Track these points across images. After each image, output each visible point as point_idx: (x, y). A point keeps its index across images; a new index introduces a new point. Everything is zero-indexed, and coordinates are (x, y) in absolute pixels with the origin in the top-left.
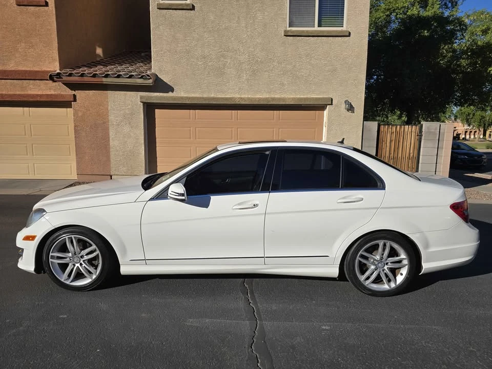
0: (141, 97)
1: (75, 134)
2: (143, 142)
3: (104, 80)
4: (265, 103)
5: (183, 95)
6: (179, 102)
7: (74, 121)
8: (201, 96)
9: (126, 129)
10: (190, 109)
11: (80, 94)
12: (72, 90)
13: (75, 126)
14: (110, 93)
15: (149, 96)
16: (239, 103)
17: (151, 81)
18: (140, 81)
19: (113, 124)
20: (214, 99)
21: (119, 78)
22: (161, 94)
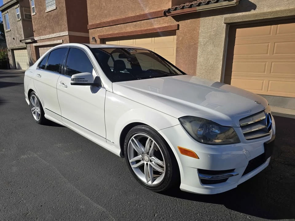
0: (226, 19)
1: (176, 54)
2: (222, 58)
3: (198, 8)
6: (260, 18)
7: (177, 44)
9: (210, 48)
11: (182, 23)
12: (177, 21)
13: (177, 48)
14: (202, 19)
15: (232, 17)
18: (225, 4)
19: (201, 45)
21: (209, 4)
22: (244, 13)
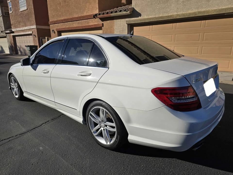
0: (127, 21)
3: (111, 15)
4: (193, 16)
5: (146, 17)
8: (154, 17)
10: (150, 25)
11: (105, 23)
12: (102, 21)
14: (115, 21)
15: (130, 20)
16: (176, 18)
17: (129, 12)
18: (124, 13)
20: (161, 17)
21: (116, 12)
22: (135, 18)
